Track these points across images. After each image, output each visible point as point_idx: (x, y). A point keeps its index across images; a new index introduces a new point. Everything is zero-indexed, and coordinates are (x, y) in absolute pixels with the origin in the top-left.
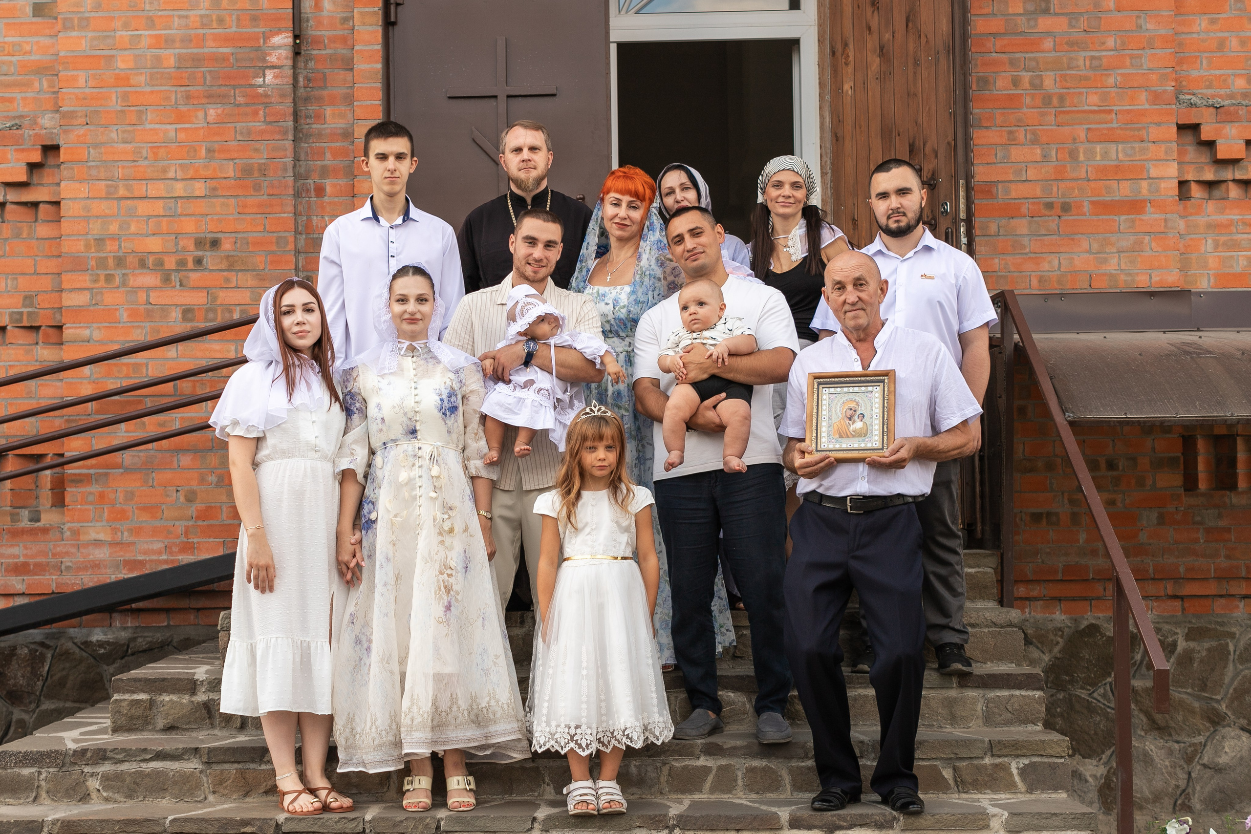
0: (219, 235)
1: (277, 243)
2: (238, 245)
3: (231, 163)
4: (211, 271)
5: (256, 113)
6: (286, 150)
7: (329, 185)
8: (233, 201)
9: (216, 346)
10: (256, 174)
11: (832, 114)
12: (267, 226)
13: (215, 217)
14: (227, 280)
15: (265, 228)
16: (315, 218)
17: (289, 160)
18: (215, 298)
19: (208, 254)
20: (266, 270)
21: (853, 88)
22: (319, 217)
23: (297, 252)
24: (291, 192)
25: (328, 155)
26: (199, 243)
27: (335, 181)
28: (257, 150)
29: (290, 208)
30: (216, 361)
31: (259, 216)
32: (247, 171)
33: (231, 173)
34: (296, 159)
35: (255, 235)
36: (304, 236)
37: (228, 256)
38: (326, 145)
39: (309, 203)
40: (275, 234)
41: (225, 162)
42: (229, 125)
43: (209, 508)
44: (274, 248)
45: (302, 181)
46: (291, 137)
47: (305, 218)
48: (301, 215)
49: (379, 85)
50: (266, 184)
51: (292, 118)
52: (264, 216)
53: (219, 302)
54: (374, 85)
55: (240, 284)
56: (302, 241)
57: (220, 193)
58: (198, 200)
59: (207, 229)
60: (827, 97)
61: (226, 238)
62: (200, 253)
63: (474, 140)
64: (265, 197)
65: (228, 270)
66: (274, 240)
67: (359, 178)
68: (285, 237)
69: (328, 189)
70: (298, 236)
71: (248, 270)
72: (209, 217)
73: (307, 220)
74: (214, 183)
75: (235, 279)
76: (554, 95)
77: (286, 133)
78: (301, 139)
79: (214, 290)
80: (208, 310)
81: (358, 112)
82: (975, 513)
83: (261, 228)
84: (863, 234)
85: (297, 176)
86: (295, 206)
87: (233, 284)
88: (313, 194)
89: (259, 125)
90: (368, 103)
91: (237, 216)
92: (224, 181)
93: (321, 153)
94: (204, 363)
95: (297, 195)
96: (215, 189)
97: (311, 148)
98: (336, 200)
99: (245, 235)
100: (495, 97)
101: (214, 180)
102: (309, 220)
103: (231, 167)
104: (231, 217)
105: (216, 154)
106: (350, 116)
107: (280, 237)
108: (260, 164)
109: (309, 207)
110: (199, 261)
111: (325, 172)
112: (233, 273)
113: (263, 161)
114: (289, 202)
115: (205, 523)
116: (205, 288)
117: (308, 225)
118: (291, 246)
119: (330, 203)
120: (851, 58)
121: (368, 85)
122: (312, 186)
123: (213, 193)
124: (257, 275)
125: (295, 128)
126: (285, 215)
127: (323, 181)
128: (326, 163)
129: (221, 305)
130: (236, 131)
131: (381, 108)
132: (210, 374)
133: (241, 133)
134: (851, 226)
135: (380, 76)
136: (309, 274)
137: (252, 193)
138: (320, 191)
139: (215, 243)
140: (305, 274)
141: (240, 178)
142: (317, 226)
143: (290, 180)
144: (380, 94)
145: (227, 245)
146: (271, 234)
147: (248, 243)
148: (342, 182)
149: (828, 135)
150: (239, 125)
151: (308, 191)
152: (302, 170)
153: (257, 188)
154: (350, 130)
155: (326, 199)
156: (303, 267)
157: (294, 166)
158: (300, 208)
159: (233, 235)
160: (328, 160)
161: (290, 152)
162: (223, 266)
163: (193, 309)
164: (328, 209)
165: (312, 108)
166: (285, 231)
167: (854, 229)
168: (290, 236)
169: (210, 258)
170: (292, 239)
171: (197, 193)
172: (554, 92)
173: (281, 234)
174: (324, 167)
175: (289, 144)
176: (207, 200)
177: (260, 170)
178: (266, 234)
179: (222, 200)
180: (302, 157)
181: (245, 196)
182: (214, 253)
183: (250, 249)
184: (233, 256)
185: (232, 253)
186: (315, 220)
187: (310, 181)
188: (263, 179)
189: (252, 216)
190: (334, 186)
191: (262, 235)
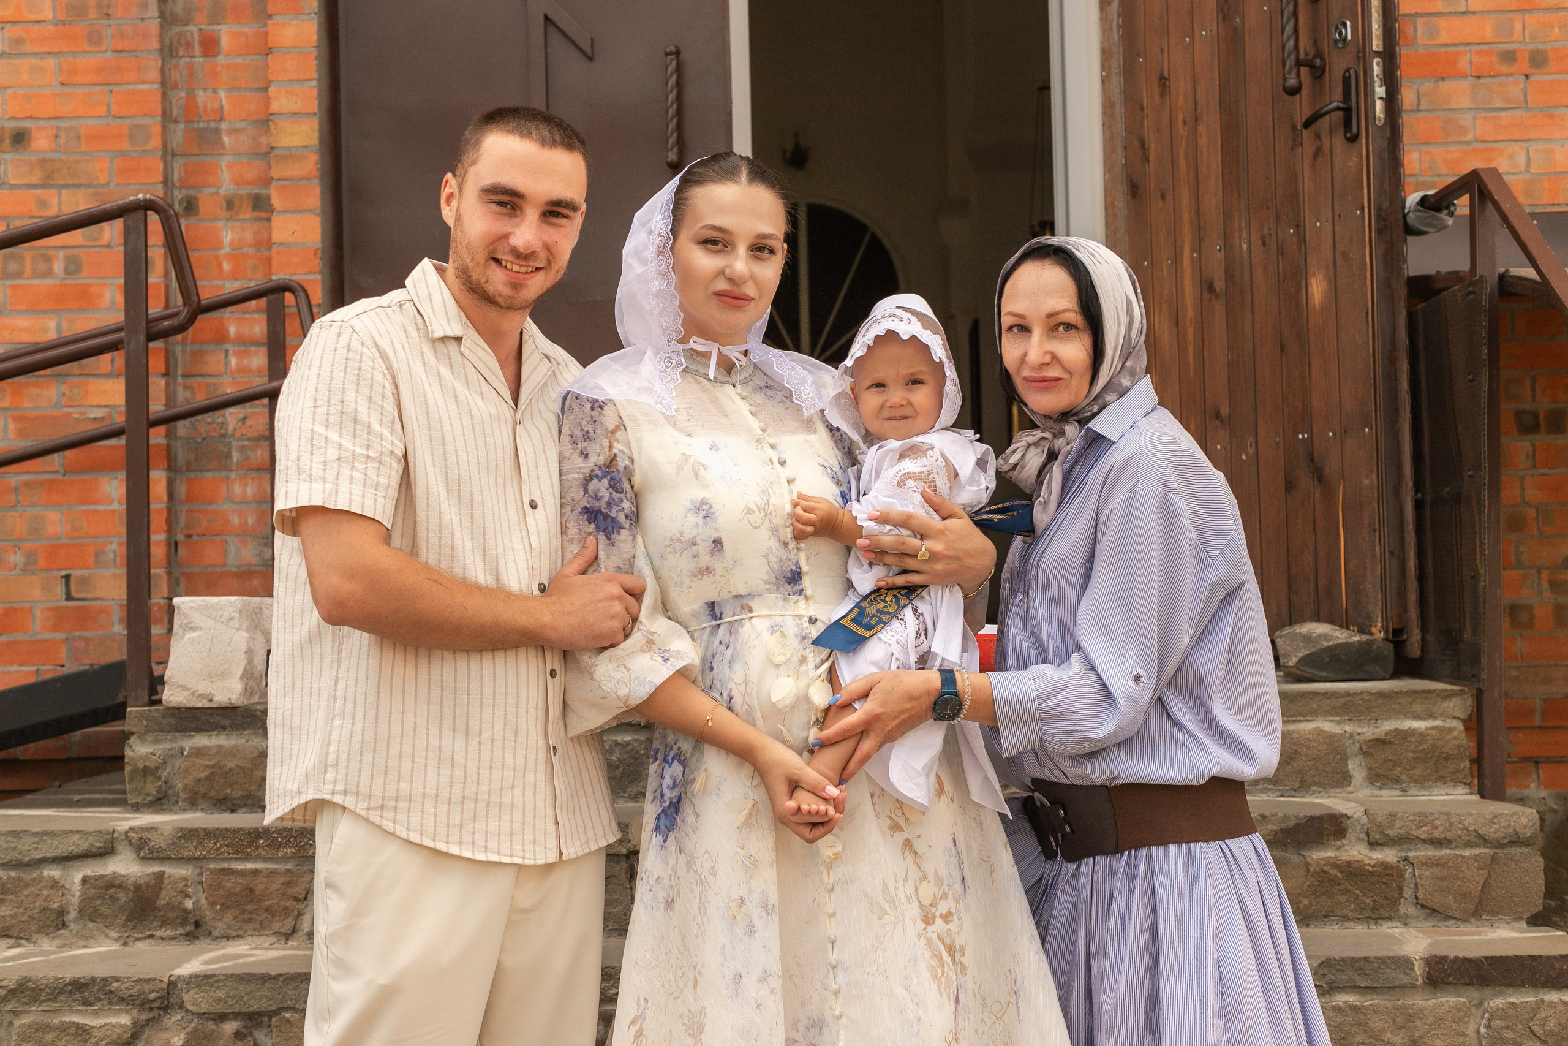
0: (27, 124)
1: (131, 136)
2: (61, 141)
4: (13, 187)
7: (226, 34)
8: (51, 63)
10: (93, 14)
12: (114, 109)
13: (20, 92)
14: (45, 205)
15: (109, 110)
16: (201, 93)
19: (9, 157)
20: (112, 186)
22: (209, 93)
23: (168, 154)
24: (155, 44)
27: (237, 28)
29: (154, 74)
31: (98, 88)
32: (75, 9)
33: (48, 13)
35: (91, 122)
36: (182, 126)
37: (43, 162)
39: (190, 67)
40: (127, 121)
43: (11, 612)
44: (126, 145)
45: (178, 29)
47: (183, 94)
48: (175, 87)
50: (109, 32)
52: (107, 88)
56: (177, 134)
57: (28, 48)
61: (39, 128)
64: (109, 55)
65: (46, 188)
66: (126, 131)
67: (276, 19)
68: (146, 126)
69: (225, 42)
70: (172, 126)
71: (83, 187)
72: (9, 91)
73: (186, 96)
74: (17, 31)
75: (59, 203)
83: (102, 111)
84: (1181, 101)
85: (167, 19)
86: (163, 71)
87: (53, 211)
88: (197, 50)
91: (59, 89)
92: (36, 27)
95: (168, 51)
96: (19, 41)
98: (239, 60)
99: (74, 123)
101: (18, 26)
102: (191, 97)
103: (48, 3)
104: (48, 91)
107: (136, 126)
109: (191, 75)
111: (218, 12)
112: (53, 191)
114: (152, 66)
116: (3, 218)
117: (190, 106)
118: (156, 142)
119: (228, 66)
122: (196, 36)
123: (15, 49)
124: (96, 193)
126: (145, 87)
127: (217, 27)
134: (1156, 90)
136: (192, 192)
137: (86, 48)
138: (210, 46)
139: (20, 138)
140: (185, 192)
141: (63, 22)
142: (205, 107)
143: (154, 25)
145: (41, 142)
146: (120, 121)
147: (78, 138)
148: (249, 28)
151: (189, 45)
152: (179, 9)
153: (95, 38)
155: (221, 59)
156: (180, 180)
157: (163, 2)
158: (175, 76)
159: (52, 123)
162: (35, 179)
164: (225, 76)
166: (145, 115)
167: (1162, 95)
168: (154, 124)
169: (12, 166)
170: (157, 130)
173: (139, 121)
176: (5, 61)
177: (98, 6)
178: (111, 121)
179: (32, 61)
181: (74, 53)
182: (18, 156)
183: (83, 148)
184: (52, 161)
185: (52, 156)
186: (201, 97)
187: (192, 28)
188: (104, 22)
189: (86, 89)
190: (235, 35)
191: (104, 122)
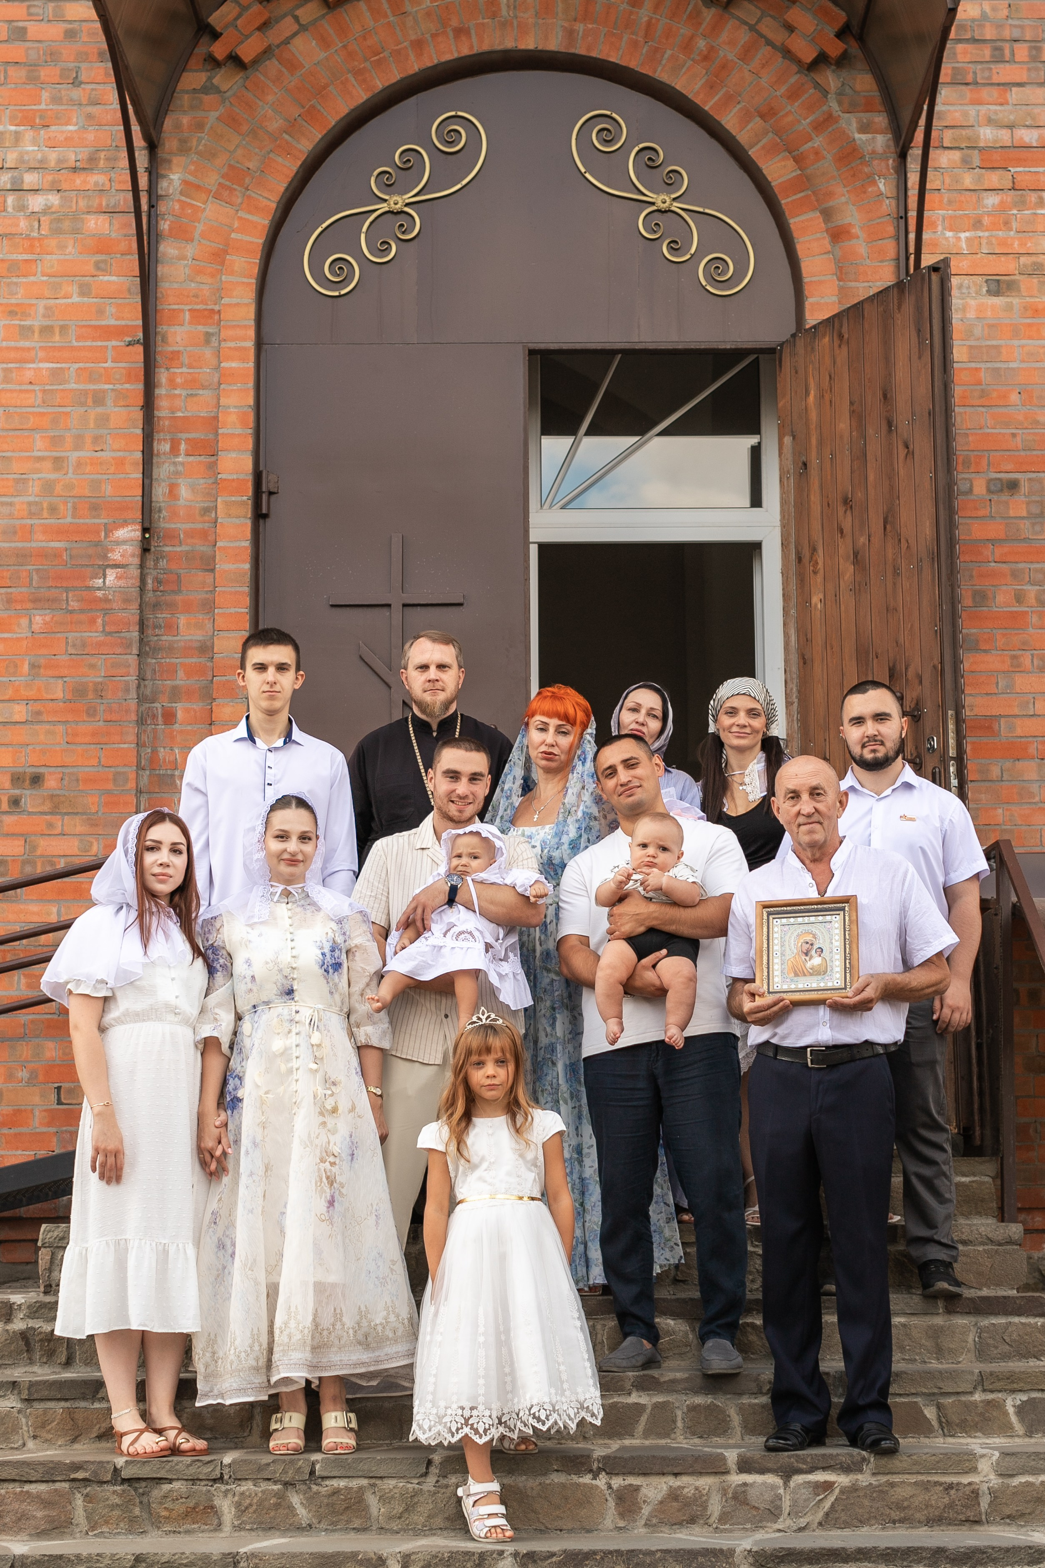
0: (42, 770)
1: (115, 780)
2: (65, 782)
3: (60, 681)
4: (30, 813)
5: (93, 621)
6: (129, 666)
7: (181, 709)
8: (61, 728)
9: (34, 908)
10: (91, 695)
11: (798, 631)
12: (103, 760)
13: (38, 748)
14: (50, 825)
15: (100, 761)
16: (160, 750)
17: (132, 679)
18: (34, 848)
19: (28, 792)
20: (99, 814)
21: (824, 601)
22: (167, 749)
23: (139, 792)
24: (133, 717)
25: (181, 674)
26: (17, 779)
27: (188, 705)
28: (92, 666)
29: (132, 738)
30: (32, 926)
31: (93, 746)
32: (80, 691)
33: (59, 694)
34: (141, 678)
35: (87, 769)
36: (149, 773)
37: (52, 796)
38: (178, 661)
39: (155, 731)
40: (112, 769)
41: (52, 680)
42: (59, 635)
43: (17, 1112)
44: (111, 786)
45: (148, 705)
46: (135, 651)
47: (149, 750)
48: (144, 745)
49: (247, 589)
50: (102, 707)
51: (137, 628)
52: (99, 746)
53: (39, 852)
54: (241, 589)
55: (67, 830)
56: (145, 778)
57: (44, 717)
58: (18, 726)
59: (27, 762)
60: (793, 612)
61: (50, 773)
62: (17, 792)
63: (361, 657)
64: (101, 723)
65: (51, 813)
66: (111, 777)
67: (219, 701)
68: (124, 773)
69: (180, 715)
70: (140, 772)
71: (77, 813)
72: (30, 747)
73: (153, 752)
74: (38, 706)
75: (60, 824)
76: (461, 605)
77: (129, 646)
78: (147, 654)
79: (33, 838)
80: (24, 863)
81: (219, 621)
82: (971, 1114)
83: (95, 762)
85: (142, 699)
86: (137, 735)
87: (58, 830)
88: (160, 720)
89: (95, 636)
90: (233, 610)
91: (65, 746)
92: (51, 703)
93: (172, 671)
94: (18, 928)
95: (141, 721)
96: (39, 713)
97: (160, 664)
98: (189, 728)
99: (75, 770)
100: (389, 606)
101: (38, 703)
102: (155, 752)
103: (60, 687)
104: (58, 748)
105: (42, 671)
106: (209, 626)
107: (118, 773)
108: (96, 684)
109: (155, 738)
110: (15, 802)
111: (175, 694)
112: (58, 817)
113: (100, 680)
114: (131, 731)
115: (12, 1131)
116: (22, 835)
117: (154, 760)
118: (131, 785)
119: (181, 732)
120: (820, 565)
121: (233, 589)
122: (160, 711)
123: (36, 719)
124: (88, 819)
125: (141, 640)
126: (126, 746)
127: (174, 704)
128: (178, 682)
129: (42, 856)
130: (67, 643)
131: (248, 617)
132: (24, 941)
133: (74, 645)
135: (247, 578)
137: (85, 718)
138: (169, 717)
139: (36, 780)
141: (71, 700)
142: (164, 759)
143: (133, 704)
144: (247, 601)
145: (51, 783)
146: (107, 769)
147: (77, 780)
148: (197, 706)
149: (794, 657)
150: (71, 635)
151: (154, 716)
152: (148, 692)
153: (92, 712)
154: (209, 644)
155: (177, 727)
157: (139, 687)
158: (144, 738)
159: (59, 769)
160: (181, 680)
161: (133, 670)
162: (46, 808)
163: (6, 861)
164: (179, 739)
165: (163, 616)
166: (125, 765)
168: (131, 771)
169: (30, 798)
170: (133, 776)
171: (16, 718)
172: (461, 601)
173: (119, 769)
174: (175, 688)
175: (132, 660)
176: (28, 727)
177: (96, 690)
178: (100, 769)
179: (47, 727)
180: (149, 675)
181: (77, 722)
182: (34, 792)
183: (80, 788)
184: (58, 795)
185: (58, 792)
186: (162, 752)
187: (158, 705)
188: (99, 701)
189: (85, 747)
190: (187, 710)
191: (96, 769)
